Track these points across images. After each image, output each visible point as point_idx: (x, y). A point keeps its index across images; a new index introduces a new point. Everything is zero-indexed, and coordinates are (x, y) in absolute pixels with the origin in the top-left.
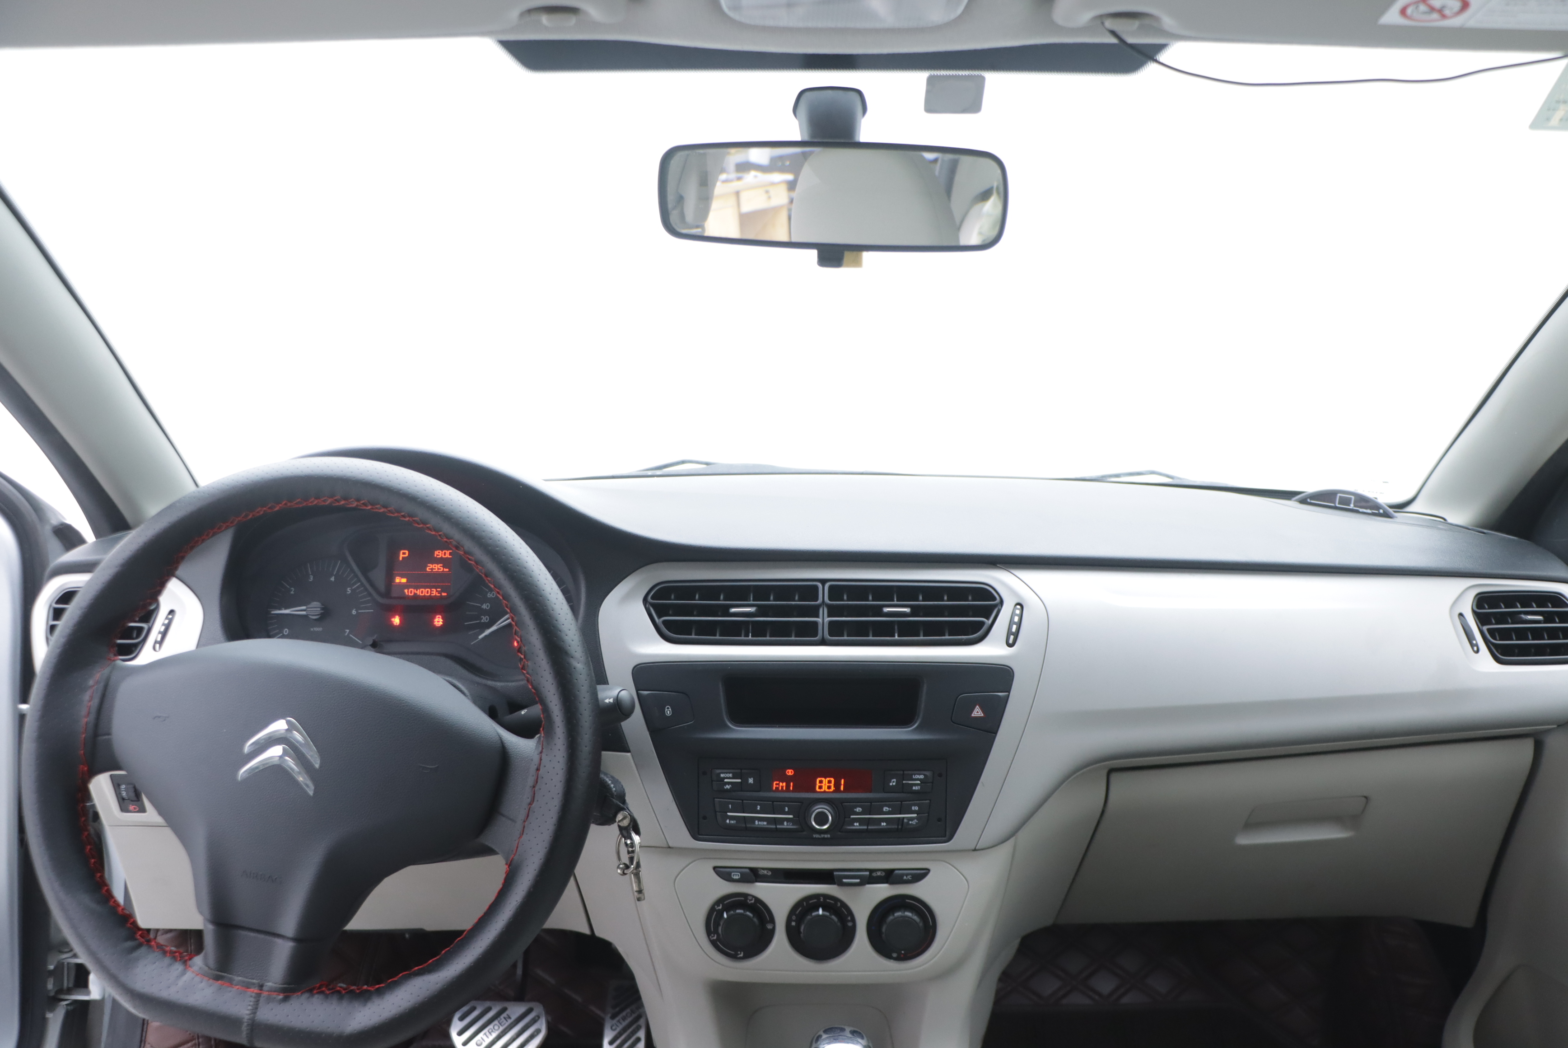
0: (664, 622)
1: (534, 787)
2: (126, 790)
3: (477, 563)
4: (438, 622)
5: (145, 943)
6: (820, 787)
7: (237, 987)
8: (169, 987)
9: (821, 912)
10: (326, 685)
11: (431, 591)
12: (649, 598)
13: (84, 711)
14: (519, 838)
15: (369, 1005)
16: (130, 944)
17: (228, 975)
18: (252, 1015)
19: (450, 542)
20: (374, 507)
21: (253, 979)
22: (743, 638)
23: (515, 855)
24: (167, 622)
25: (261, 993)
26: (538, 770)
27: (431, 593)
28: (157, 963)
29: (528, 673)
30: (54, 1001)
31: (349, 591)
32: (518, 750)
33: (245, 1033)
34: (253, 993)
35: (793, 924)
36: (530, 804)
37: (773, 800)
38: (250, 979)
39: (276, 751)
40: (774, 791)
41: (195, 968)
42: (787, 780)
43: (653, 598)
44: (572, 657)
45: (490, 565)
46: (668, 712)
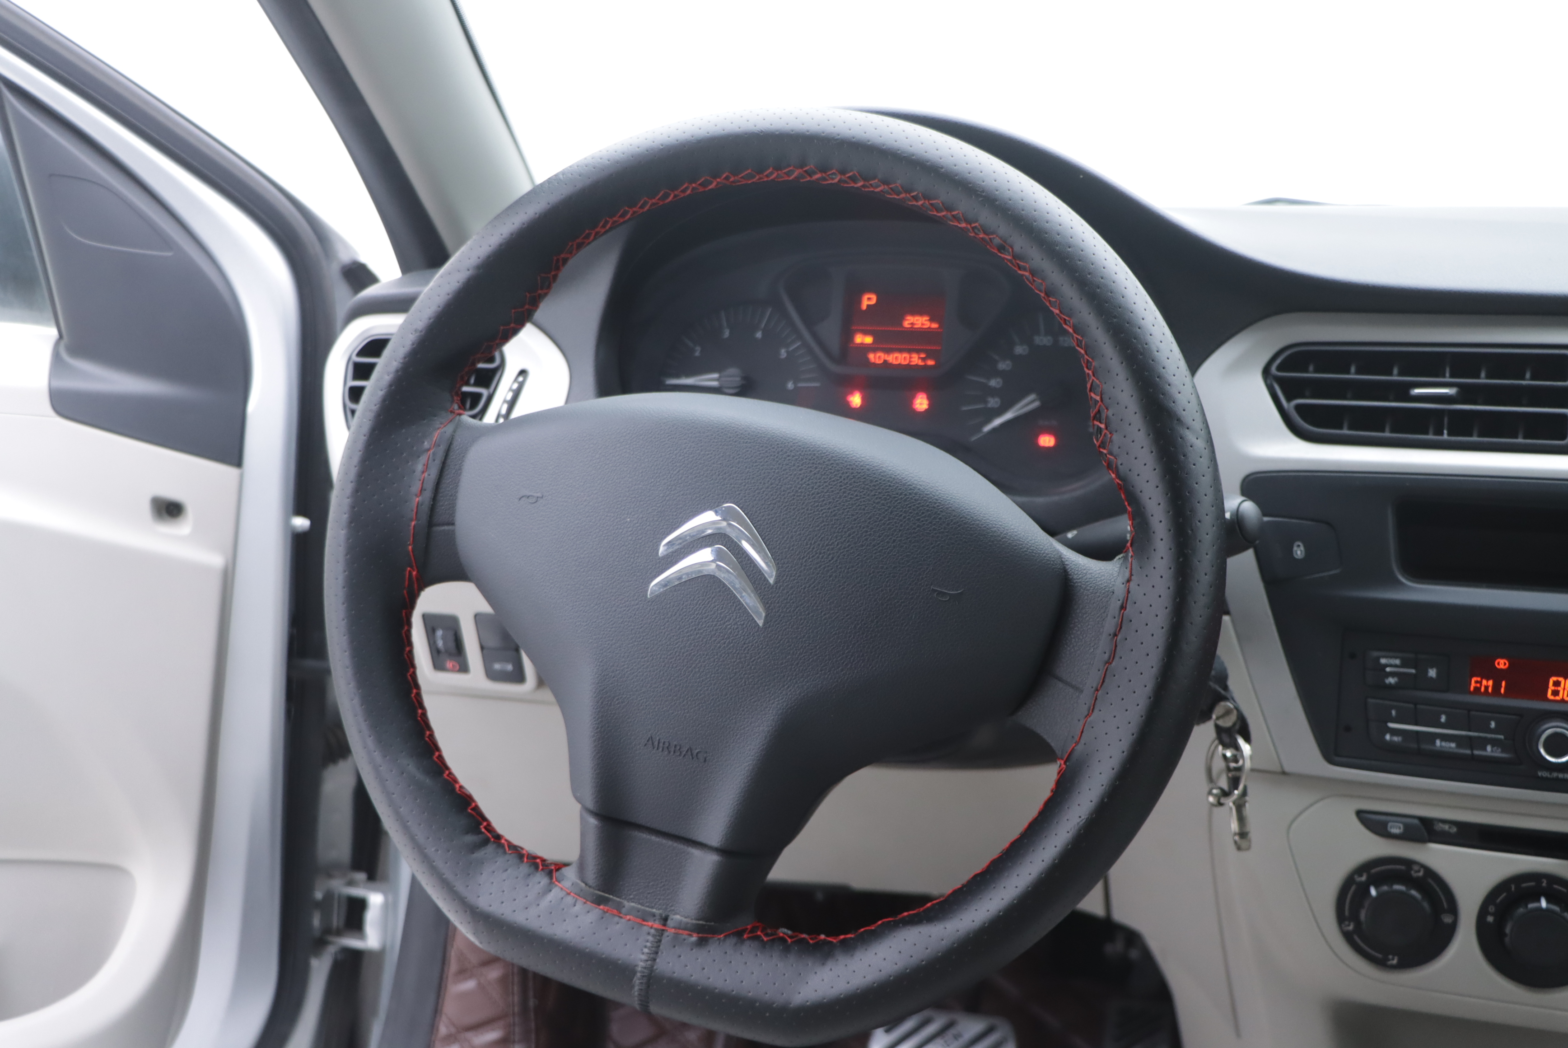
0: (1298, 408)
1: (1115, 635)
2: (444, 638)
3: (1033, 273)
4: (921, 404)
5: (492, 840)
6: (1556, 693)
7: (628, 917)
8: (527, 908)
9: (1544, 904)
10: (789, 456)
11: (910, 358)
12: (1273, 369)
13: (416, 487)
14: (1086, 717)
15: (830, 964)
16: (470, 838)
17: (615, 898)
18: (649, 962)
19: (990, 239)
20: (867, 184)
21: (652, 908)
22: (1430, 437)
23: (1077, 743)
24: (515, 386)
25: (663, 930)
26: (1123, 607)
27: (910, 361)
28: (509, 871)
29: (1111, 454)
30: (320, 944)
31: (783, 353)
32: (1089, 576)
33: (636, 988)
34: (651, 927)
35: (1490, 919)
36: (1109, 662)
37: (1469, 708)
38: (648, 907)
39: (705, 555)
40: (1470, 693)
41: (566, 884)
42: (1497, 676)
43: (1279, 368)
44: (1188, 428)
45: (1056, 277)
46: (1299, 552)
